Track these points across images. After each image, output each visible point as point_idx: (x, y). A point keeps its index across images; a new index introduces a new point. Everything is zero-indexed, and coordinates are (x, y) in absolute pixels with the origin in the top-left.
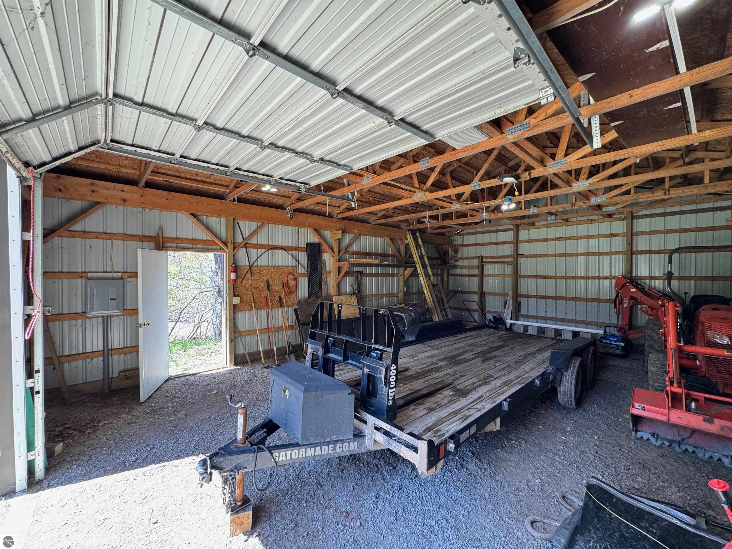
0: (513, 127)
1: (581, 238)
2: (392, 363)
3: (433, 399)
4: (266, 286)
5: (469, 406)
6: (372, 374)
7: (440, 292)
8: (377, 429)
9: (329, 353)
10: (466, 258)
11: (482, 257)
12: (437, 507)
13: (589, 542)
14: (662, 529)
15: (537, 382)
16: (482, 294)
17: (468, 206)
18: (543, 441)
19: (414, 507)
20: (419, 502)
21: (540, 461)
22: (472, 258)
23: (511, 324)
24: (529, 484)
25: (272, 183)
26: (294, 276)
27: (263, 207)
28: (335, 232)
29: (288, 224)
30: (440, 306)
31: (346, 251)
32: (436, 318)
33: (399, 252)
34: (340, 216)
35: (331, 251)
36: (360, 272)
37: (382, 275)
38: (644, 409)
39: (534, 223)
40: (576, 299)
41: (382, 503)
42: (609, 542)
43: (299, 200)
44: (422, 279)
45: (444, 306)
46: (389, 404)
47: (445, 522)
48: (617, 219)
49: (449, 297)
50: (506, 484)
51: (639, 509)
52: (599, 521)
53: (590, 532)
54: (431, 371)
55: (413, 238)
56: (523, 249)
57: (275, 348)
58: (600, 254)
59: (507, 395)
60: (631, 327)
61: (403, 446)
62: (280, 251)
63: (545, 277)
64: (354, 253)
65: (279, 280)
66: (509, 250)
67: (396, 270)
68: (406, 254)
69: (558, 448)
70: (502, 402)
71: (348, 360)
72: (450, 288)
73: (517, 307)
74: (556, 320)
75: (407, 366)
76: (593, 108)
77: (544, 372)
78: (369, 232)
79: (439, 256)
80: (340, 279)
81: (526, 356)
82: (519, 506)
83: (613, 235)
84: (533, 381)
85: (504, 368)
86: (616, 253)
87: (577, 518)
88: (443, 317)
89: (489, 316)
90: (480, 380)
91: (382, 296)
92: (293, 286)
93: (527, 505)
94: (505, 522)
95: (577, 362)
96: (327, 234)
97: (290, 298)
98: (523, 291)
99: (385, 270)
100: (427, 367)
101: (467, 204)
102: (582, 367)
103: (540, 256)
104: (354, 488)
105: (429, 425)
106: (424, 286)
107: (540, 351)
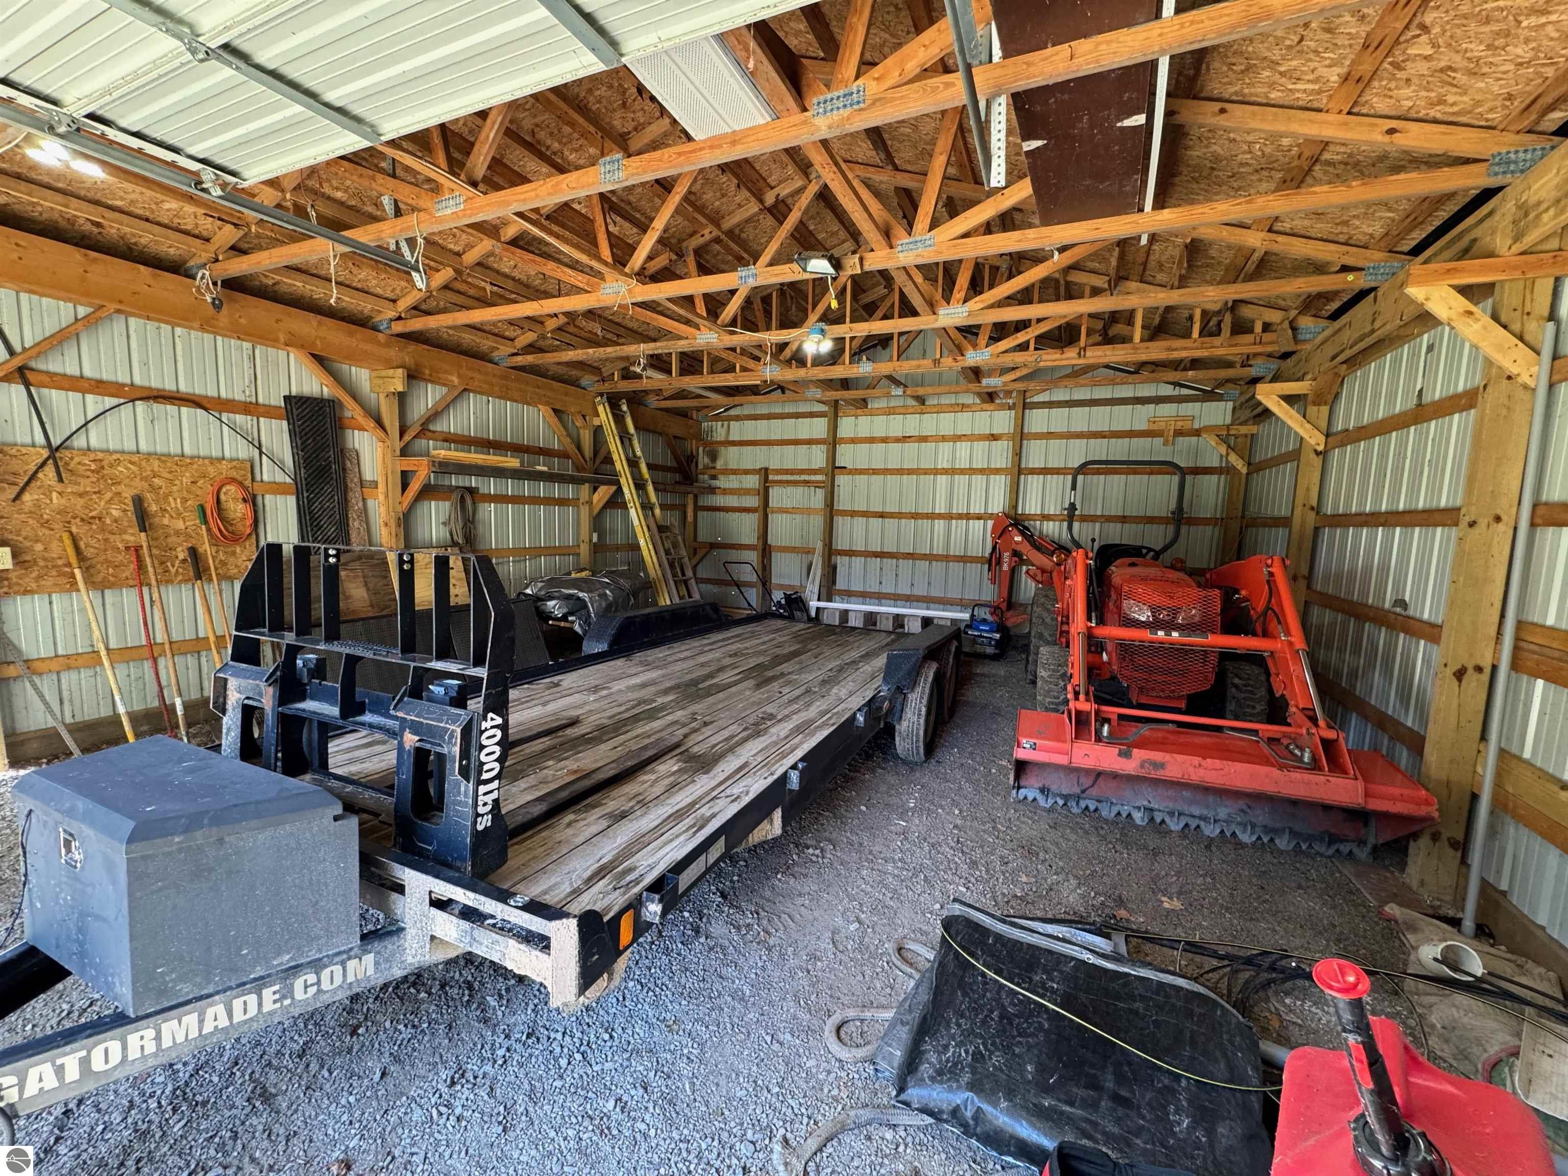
0: (829, 96)
1: (944, 439)
2: (487, 710)
3: (630, 788)
4: (131, 515)
5: (714, 793)
6: (428, 746)
7: (675, 545)
8: (440, 904)
9: (303, 698)
10: (735, 472)
11: (766, 469)
12: (626, 1055)
13: (946, 1047)
14: (1066, 978)
15: (860, 718)
16: (766, 550)
17: (735, 337)
18: (865, 838)
19: (561, 1077)
20: (578, 1057)
21: (860, 882)
22: (747, 472)
23: (818, 609)
24: (837, 937)
25: (62, 129)
26: (245, 488)
27: (93, 254)
28: (384, 373)
29: (207, 326)
30: (674, 575)
31: (424, 430)
32: (665, 600)
33: (579, 448)
34: (398, 328)
35: (372, 424)
36: (472, 491)
37: (534, 500)
38: (1034, 747)
39: (864, 400)
40: (930, 558)
41: (467, 1092)
42: (982, 1037)
43: (237, 250)
44: (635, 515)
45: (683, 574)
46: (480, 828)
47: (641, 1091)
48: (1002, 407)
49: (698, 557)
50: (790, 949)
51: (1031, 946)
52: (965, 994)
53: (948, 1027)
54: (636, 719)
55: (614, 415)
56: (846, 456)
57: (178, 702)
58: (972, 471)
59: (799, 753)
60: (1011, 604)
61: (512, 942)
62: (184, 410)
63: (882, 515)
64: (449, 439)
65: (184, 500)
66: (817, 457)
67: (570, 491)
68: (596, 453)
69: (893, 846)
70: (786, 772)
71: (362, 712)
72: (701, 538)
73: (831, 573)
74: (896, 598)
75: (579, 712)
76: (999, 72)
77: (873, 697)
78: (491, 384)
79: (675, 465)
80: (406, 504)
81: (841, 669)
82: (813, 997)
83: (994, 437)
84: (853, 718)
85: (798, 698)
86: (997, 471)
87: (924, 996)
88: (681, 598)
89: (778, 596)
90: (745, 729)
91: (536, 552)
92: (243, 519)
93: (831, 989)
94: (781, 1044)
95: (930, 672)
96: (361, 376)
97: (234, 553)
98: (841, 543)
99: (542, 490)
100: (628, 710)
101: (734, 333)
102: (938, 678)
103: (875, 472)
104: (383, 1075)
105: (604, 861)
106: (638, 530)
107: (867, 656)
